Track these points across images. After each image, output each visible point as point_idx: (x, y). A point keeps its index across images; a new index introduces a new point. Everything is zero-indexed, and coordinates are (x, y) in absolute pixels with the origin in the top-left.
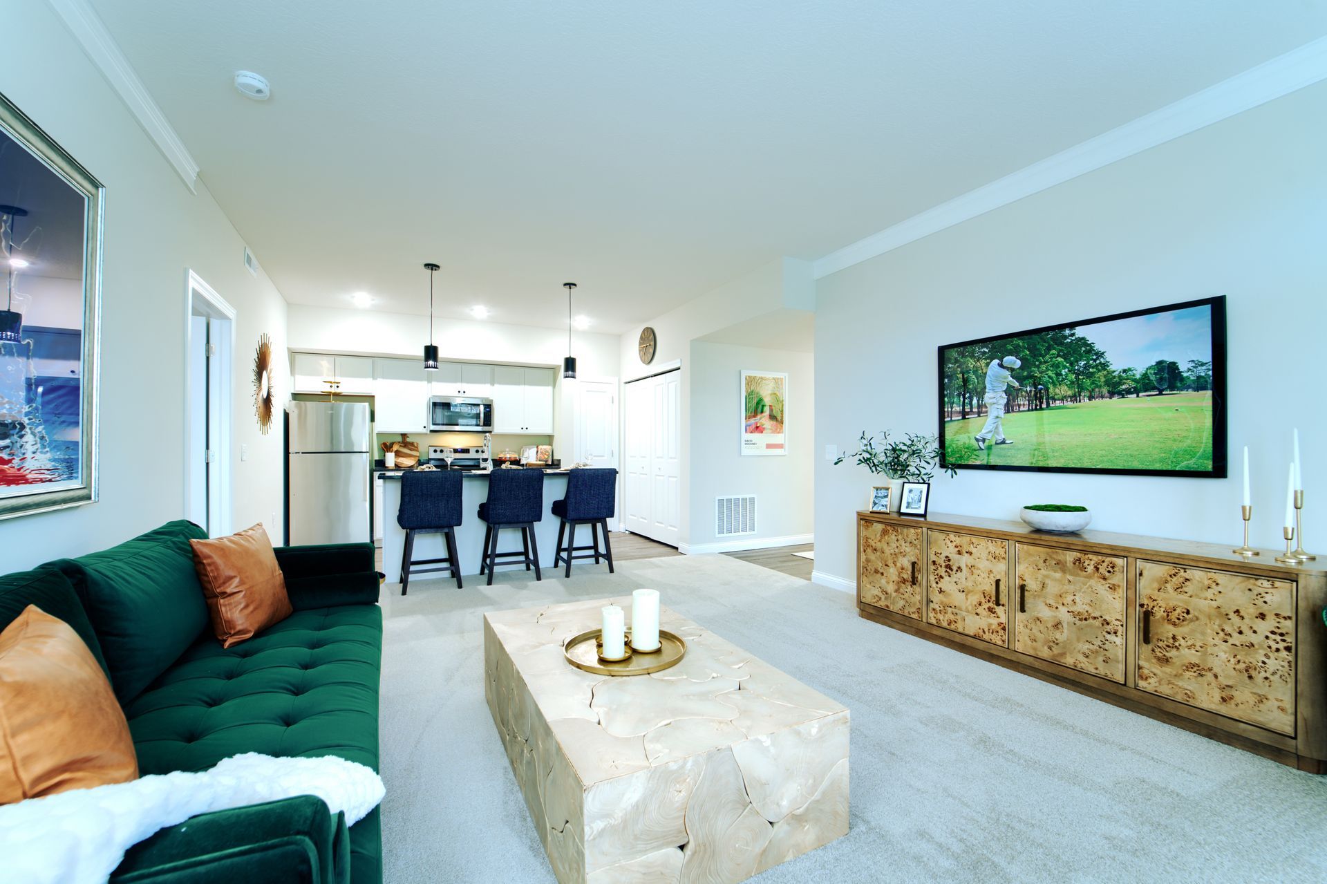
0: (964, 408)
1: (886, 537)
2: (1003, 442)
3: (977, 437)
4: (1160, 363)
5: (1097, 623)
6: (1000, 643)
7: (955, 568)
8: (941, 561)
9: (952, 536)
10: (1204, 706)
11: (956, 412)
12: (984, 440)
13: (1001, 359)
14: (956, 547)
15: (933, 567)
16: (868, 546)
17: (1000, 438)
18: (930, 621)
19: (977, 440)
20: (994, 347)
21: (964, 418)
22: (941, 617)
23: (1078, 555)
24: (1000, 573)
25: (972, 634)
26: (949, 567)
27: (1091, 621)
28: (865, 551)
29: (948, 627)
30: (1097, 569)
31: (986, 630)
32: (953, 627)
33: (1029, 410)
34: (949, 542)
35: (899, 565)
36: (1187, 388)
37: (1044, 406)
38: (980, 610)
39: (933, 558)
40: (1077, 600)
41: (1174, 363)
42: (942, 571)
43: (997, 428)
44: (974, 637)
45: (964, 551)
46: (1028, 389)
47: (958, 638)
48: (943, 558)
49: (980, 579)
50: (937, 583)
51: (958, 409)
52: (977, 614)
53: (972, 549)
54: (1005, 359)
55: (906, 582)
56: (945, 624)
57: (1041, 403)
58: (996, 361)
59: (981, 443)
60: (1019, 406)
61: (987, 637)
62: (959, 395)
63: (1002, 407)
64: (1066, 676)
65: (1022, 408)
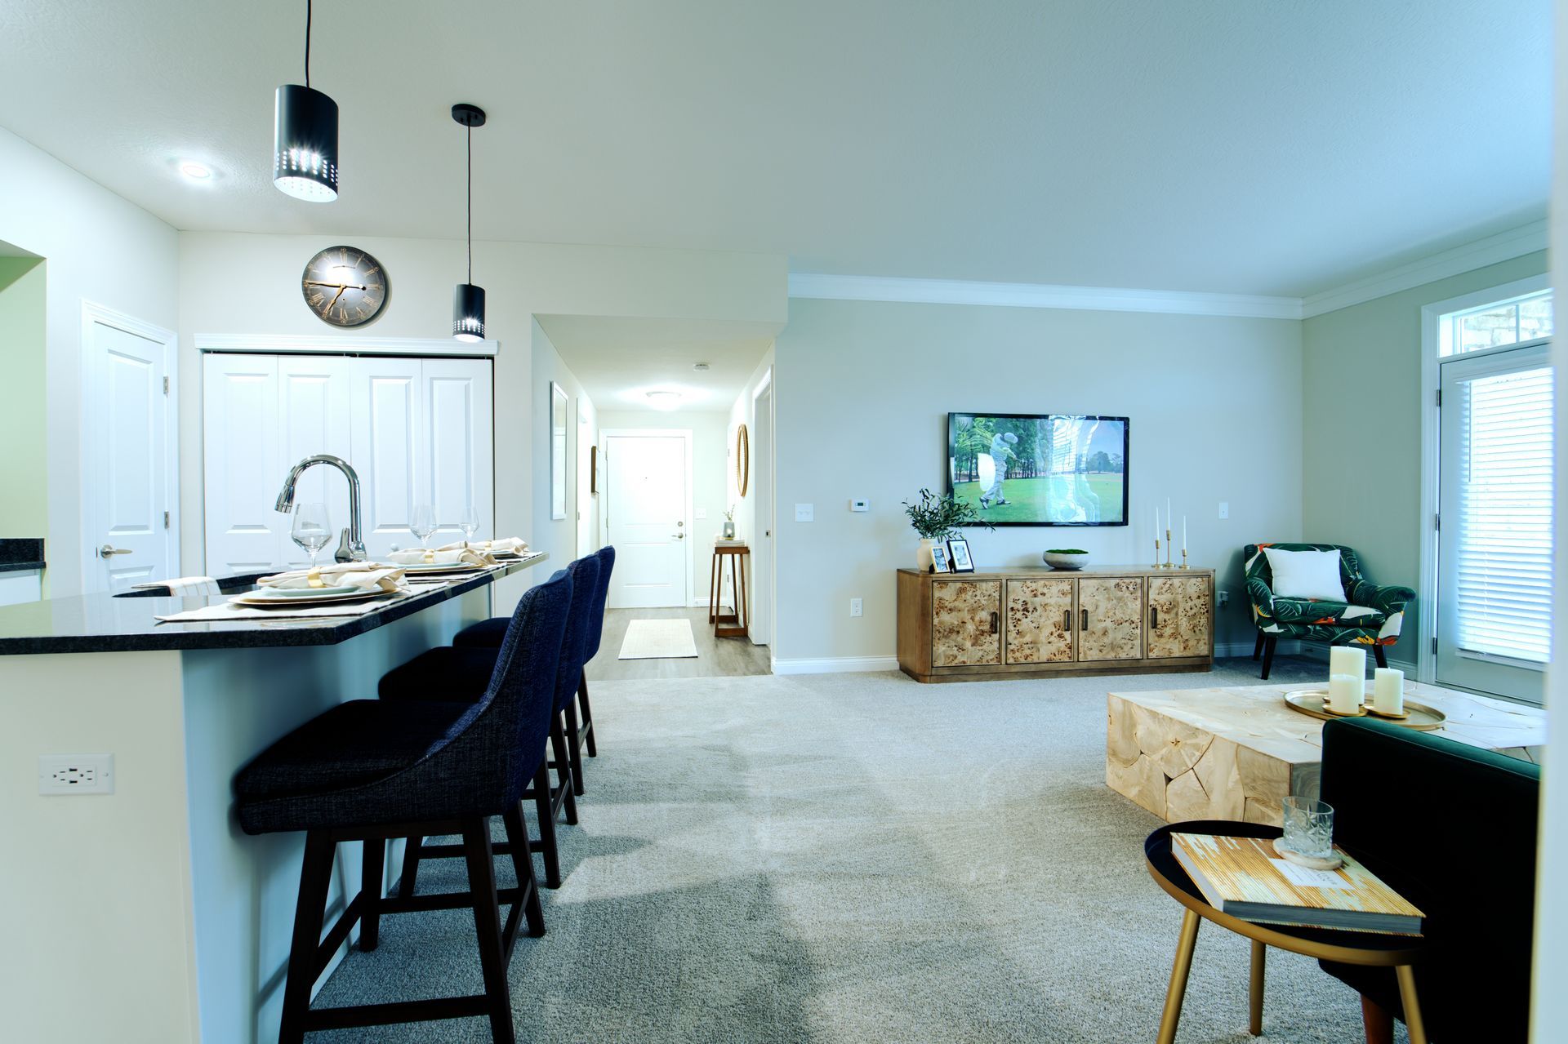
0: (971, 472)
1: (963, 595)
2: (1003, 503)
3: (982, 498)
4: (1100, 453)
5: (1127, 624)
6: (1067, 660)
7: (1031, 610)
8: (1019, 606)
9: (1028, 583)
10: (1177, 655)
11: (965, 475)
12: (987, 501)
13: (1003, 434)
14: (1032, 591)
15: (1010, 614)
16: (942, 608)
17: (1000, 499)
18: (1009, 662)
19: (982, 501)
20: (997, 423)
21: (970, 481)
22: (1017, 654)
23: (1117, 581)
24: (1066, 605)
25: (1045, 661)
26: (1026, 610)
27: (1124, 624)
28: (937, 614)
29: (1025, 662)
30: (1128, 588)
31: (1056, 653)
32: (1029, 660)
33: (1023, 478)
34: (1025, 588)
35: (977, 618)
36: (1112, 470)
37: (1033, 475)
38: (1052, 639)
39: (1011, 604)
40: (1117, 613)
41: (1106, 454)
42: (1019, 615)
43: (998, 491)
44: (1049, 661)
45: (1039, 594)
46: (1023, 461)
47: (1033, 668)
48: (1020, 602)
49: (1051, 614)
50: (1015, 626)
51: (966, 472)
52: (1049, 643)
53: (1045, 590)
54: (1006, 434)
55: (985, 634)
56: (1023, 661)
57: (1032, 473)
58: (998, 435)
59: (985, 503)
60: (1016, 473)
61: (1057, 658)
62: (967, 460)
63: (1003, 474)
64: (1111, 666)
65: (1018, 476)
